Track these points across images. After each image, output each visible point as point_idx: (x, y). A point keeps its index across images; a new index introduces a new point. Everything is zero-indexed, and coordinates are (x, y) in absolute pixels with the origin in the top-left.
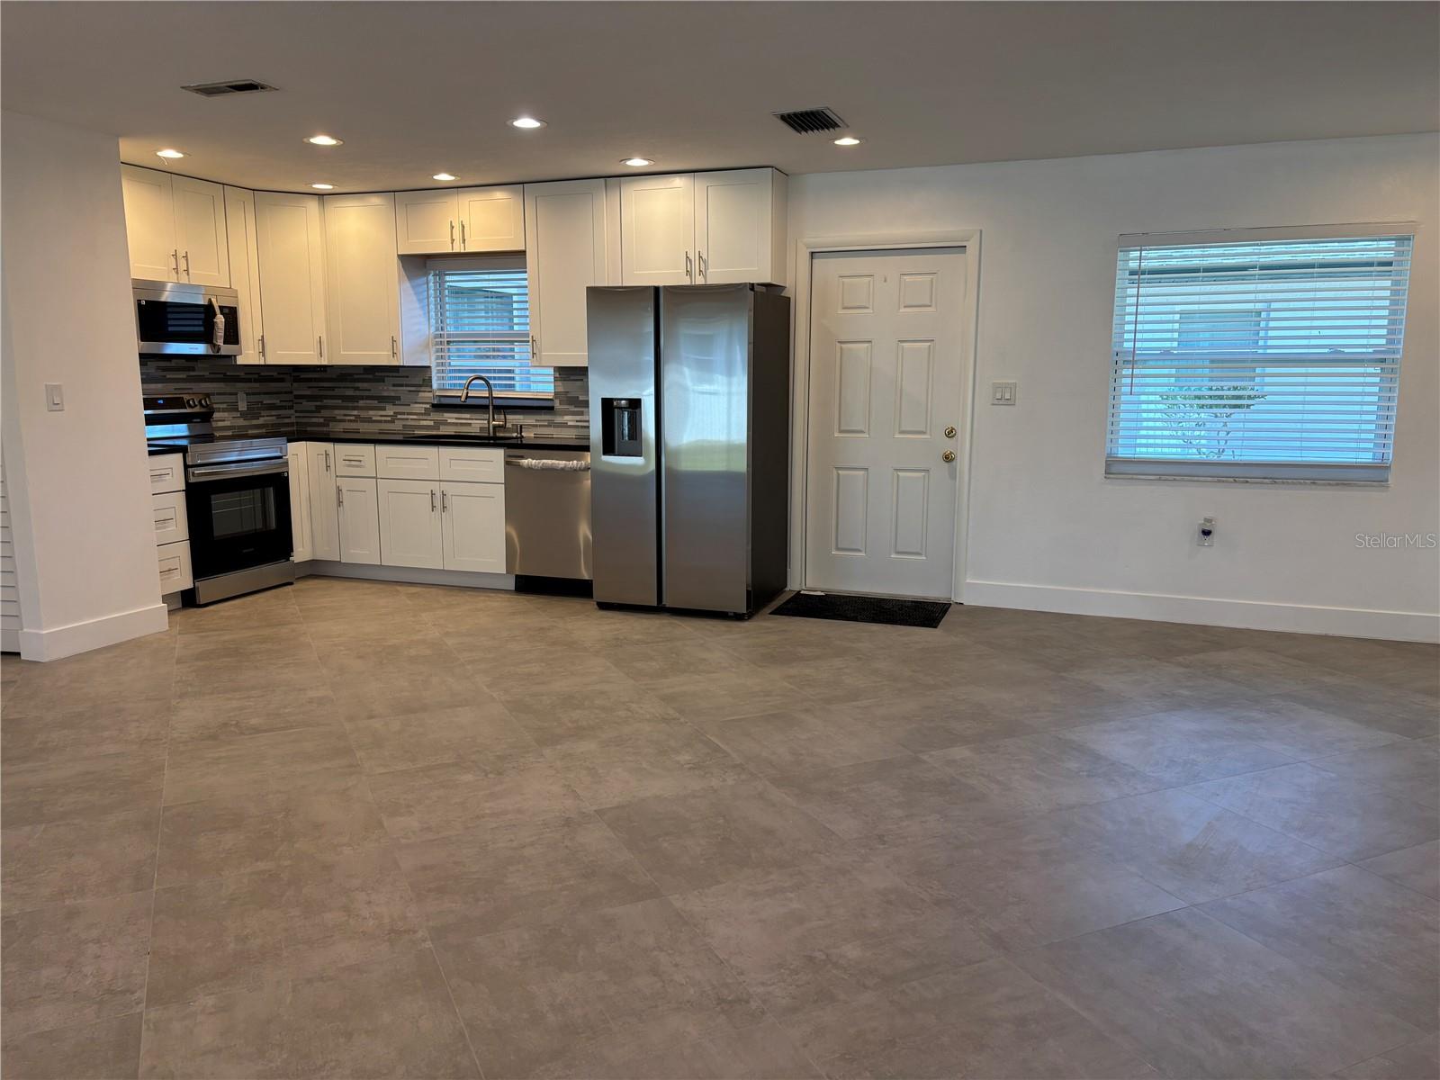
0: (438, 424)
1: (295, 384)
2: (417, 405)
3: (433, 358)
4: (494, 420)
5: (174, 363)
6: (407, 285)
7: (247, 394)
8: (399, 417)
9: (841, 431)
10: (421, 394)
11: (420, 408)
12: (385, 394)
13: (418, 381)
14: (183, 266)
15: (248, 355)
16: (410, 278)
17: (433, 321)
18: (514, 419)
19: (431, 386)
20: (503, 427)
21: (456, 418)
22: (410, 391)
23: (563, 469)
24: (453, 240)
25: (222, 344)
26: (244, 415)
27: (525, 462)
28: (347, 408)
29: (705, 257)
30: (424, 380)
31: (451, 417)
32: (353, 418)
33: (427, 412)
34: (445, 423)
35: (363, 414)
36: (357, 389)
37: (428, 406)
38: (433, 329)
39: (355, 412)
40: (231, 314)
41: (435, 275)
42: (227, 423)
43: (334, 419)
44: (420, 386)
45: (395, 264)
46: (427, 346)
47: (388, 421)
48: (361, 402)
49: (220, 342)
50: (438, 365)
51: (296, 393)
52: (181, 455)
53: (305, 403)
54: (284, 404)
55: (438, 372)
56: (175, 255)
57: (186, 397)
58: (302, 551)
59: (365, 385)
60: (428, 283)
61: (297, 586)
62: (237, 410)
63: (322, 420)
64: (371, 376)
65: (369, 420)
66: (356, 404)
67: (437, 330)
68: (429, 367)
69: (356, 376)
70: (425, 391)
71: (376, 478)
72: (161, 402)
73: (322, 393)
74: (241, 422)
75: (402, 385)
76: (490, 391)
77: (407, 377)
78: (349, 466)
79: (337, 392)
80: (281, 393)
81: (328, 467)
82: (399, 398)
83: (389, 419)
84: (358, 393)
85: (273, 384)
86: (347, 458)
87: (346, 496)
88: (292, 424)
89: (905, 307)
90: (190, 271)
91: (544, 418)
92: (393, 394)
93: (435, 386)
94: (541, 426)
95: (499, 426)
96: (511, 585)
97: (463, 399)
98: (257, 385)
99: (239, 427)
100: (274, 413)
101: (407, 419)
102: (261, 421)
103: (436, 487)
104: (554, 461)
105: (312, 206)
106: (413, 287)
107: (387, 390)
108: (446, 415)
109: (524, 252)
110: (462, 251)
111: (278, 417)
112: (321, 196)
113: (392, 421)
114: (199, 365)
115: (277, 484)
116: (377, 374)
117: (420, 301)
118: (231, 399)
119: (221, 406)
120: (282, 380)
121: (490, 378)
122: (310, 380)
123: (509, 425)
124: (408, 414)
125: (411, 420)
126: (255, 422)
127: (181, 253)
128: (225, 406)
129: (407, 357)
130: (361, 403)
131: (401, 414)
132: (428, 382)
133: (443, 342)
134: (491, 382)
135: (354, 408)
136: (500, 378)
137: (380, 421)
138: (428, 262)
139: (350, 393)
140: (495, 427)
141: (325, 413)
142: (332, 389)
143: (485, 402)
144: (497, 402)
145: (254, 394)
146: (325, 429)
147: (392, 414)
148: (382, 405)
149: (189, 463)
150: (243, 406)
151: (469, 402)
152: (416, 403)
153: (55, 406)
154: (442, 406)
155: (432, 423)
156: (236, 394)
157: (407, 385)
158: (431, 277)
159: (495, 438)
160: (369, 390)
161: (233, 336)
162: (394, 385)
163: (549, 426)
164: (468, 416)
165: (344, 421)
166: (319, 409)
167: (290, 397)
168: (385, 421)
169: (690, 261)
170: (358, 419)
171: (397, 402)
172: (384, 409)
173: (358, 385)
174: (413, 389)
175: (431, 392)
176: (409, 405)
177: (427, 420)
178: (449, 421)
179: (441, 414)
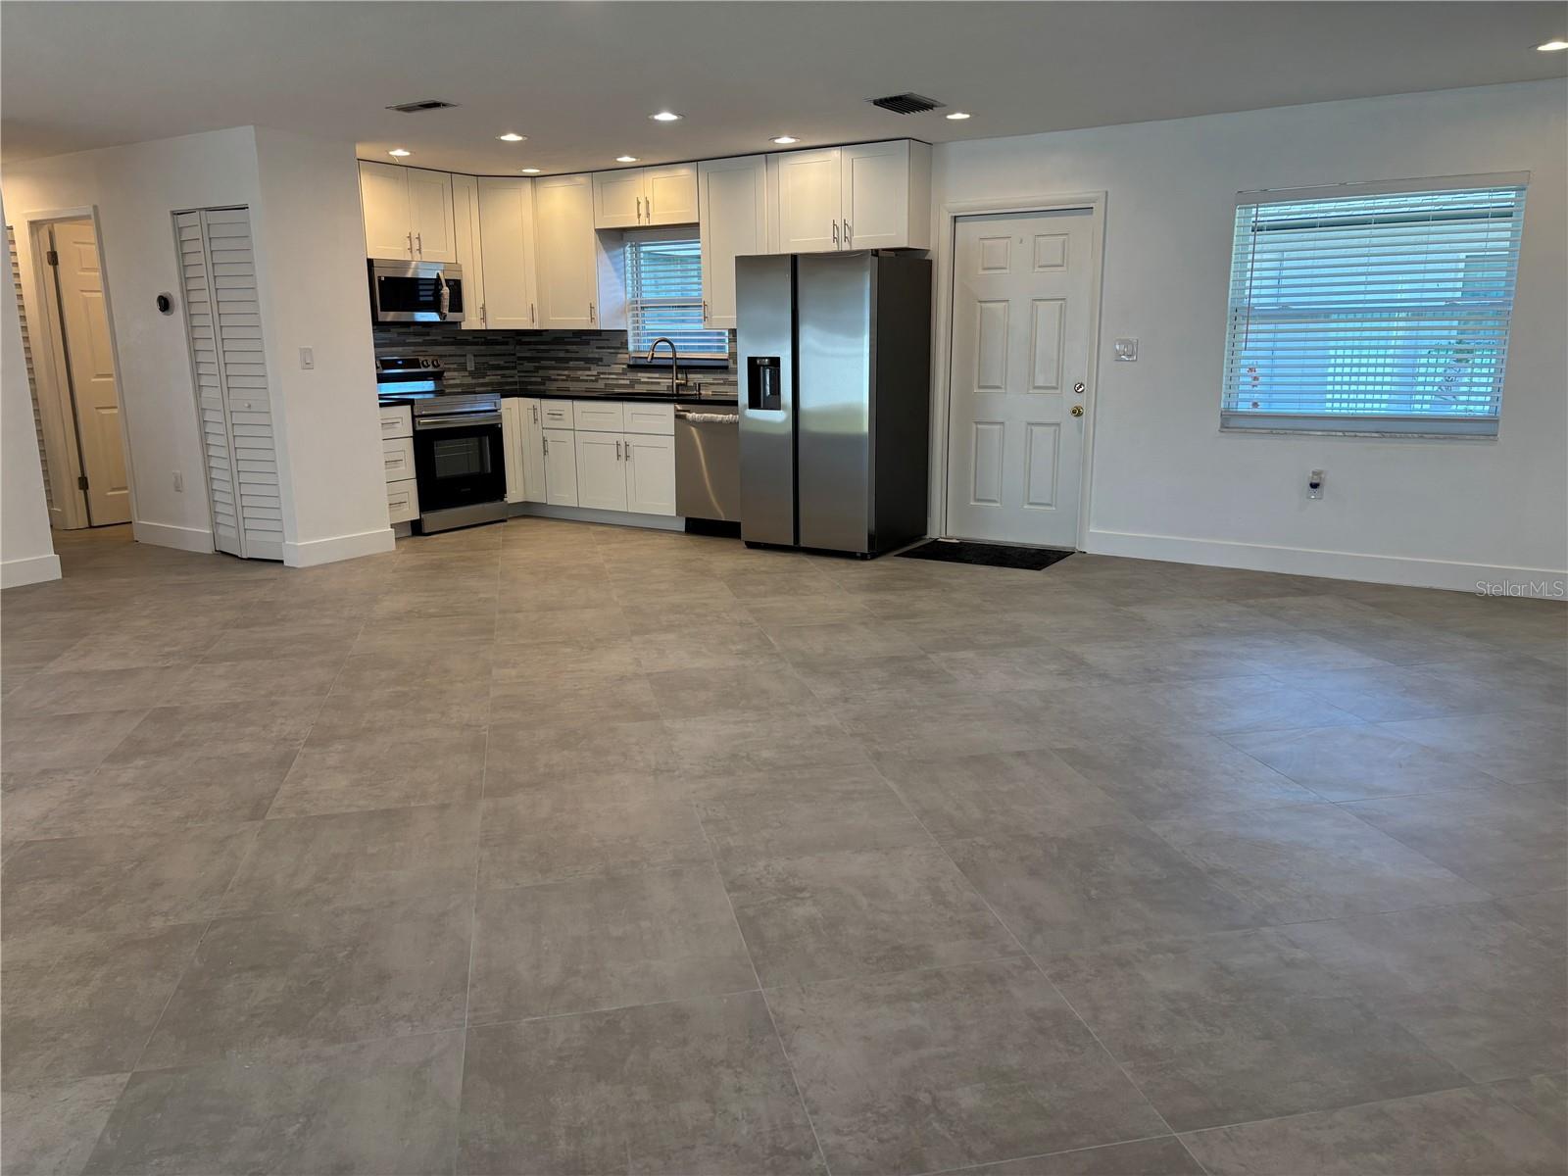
0: (633, 383)
1: (518, 347)
2: (616, 366)
3: (630, 321)
4: (677, 379)
5: (412, 329)
6: (604, 256)
7: (475, 356)
8: (602, 376)
9: (980, 387)
10: (619, 356)
11: (618, 368)
12: (590, 356)
13: (617, 343)
14: (416, 246)
15: (471, 321)
16: (607, 250)
17: (630, 289)
18: (695, 378)
19: (627, 349)
20: (685, 385)
21: (649, 378)
22: (610, 353)
23: (721, 422)
24: (639, 215)
25: (447, 312)
26: (472, 374)
27: (689, 415)
28: (559, 369)
29: (850, 224)
30: (622, 342)
31: (643, 376)
32: (564, 377)
33: (624, 372)
34: (639, 382)
35: (573, 374)
36: (567, 351)
37: (625, 366)
38: (629, 296)
39: (566, 373)
40: (456, 286)
41: (632, 246)
42: (457, 381)
43: (550, 379)
44: (619, 348)
45: (593, 237)
46: (624, 312)
47: (592, 381)
48: (570, 362)
49: (446, 311)
50: (634, 329)
51: (519, 355)
52: (409, 407)
53: (526, 364)
54: (507, 365)
55: (635, 335)
56: (409, 237)
57: (421, 359)
58: (514, 493)
59: (574, 347)
60: (624, 253)
61: (509, 523)
62: (466, 370)
63: (539, 380)
64: (578, 340)
65: (578, 380)
66: (567, 365)
67: (633, 297)
68: (626, 331)
69: (566, 340)
70: (622, 353)
71: (574, 430)
72: (400, 362)
73: (540, 355)
74: (469, 380)
75: (604, 348)
76: (674, 353)
77: (608, 340)
78: (552, 419)
80: (504, 355)
81: (536, 420)
82: (601, 360)
83: (593, 378)
84: (568, 355)
85: (498, 347)
86: (551, 412)
87: (550, 446)
88: (515, 383)
89: (1040, 267)
90: (423, 250)
91: (721, 376)
92: (597, 356)
93: (631, 347)
94: (718, 384)
95: (681, 384)
96: (681, 526)
97: (649, 360)
98: (483, 348)
99: (468, 385)
100: (499, 372)
101: (608, 379)
102: (487, 380)
103: (621, 438)
104: (715, 415)
105: (527, 186)
106: (610, 258)
107: (592, 352)
108: (640, 375)
109: (697, 225)
110: (647, 224)
111: (503, 376)
112: (533, 177)
113: (596, 381)
114: (434, 331)
115: (492, 435)
117: (616, 270)
118: (462, 360)
119: (452, 366)
120: (507, 343)
121: (676, 341)
122: (529, 343)
123: (691, 384)
124: (609, 374)
125: (612, 379)
126: (481, 381)
127: (414, 236)
128: (455, 366)
129: (603, 324)
130: (571, 364)
131: (602, 373)
132: (625, 345)
133: (640, 307)
134: (675, 344)
135: (566, 369)
136: (681, 341)
137: (586, 381)
138: (625, 235)
139: (562, 354)
140: (678, 385)
141: (541, 373)
142: (548, 351)
143: (670, 362)
144: (679, 363)
145: (480, 355)
146: (542, 387)
147: (595, 373)
148: (588, 365)
149: (416, 414)
150: (471, 366)
151: (655, 362)
152: (615, 364)
153: (307, 365)
154: (636, 367)
155: (628, 382)
156: (465, 356)
157: (609, 348)
158: (628, 249)
159: (678, 395)
160: (578, 352)
161: (457, 304)
162: (598, 348)
163: (724, 384)
164: (657, 375)
165: (555, 380)
166: (537, 369)
167: (511, 359)
169: (838, 228)
170: (568, 378)
171: (600, 363)
172: (589, 369)
173: (569, 347)
174: (612, 351)
175: (628, 353)
176: (610, 366)
177: (624, 379)
178: (642, 380)
179: (636, 374)
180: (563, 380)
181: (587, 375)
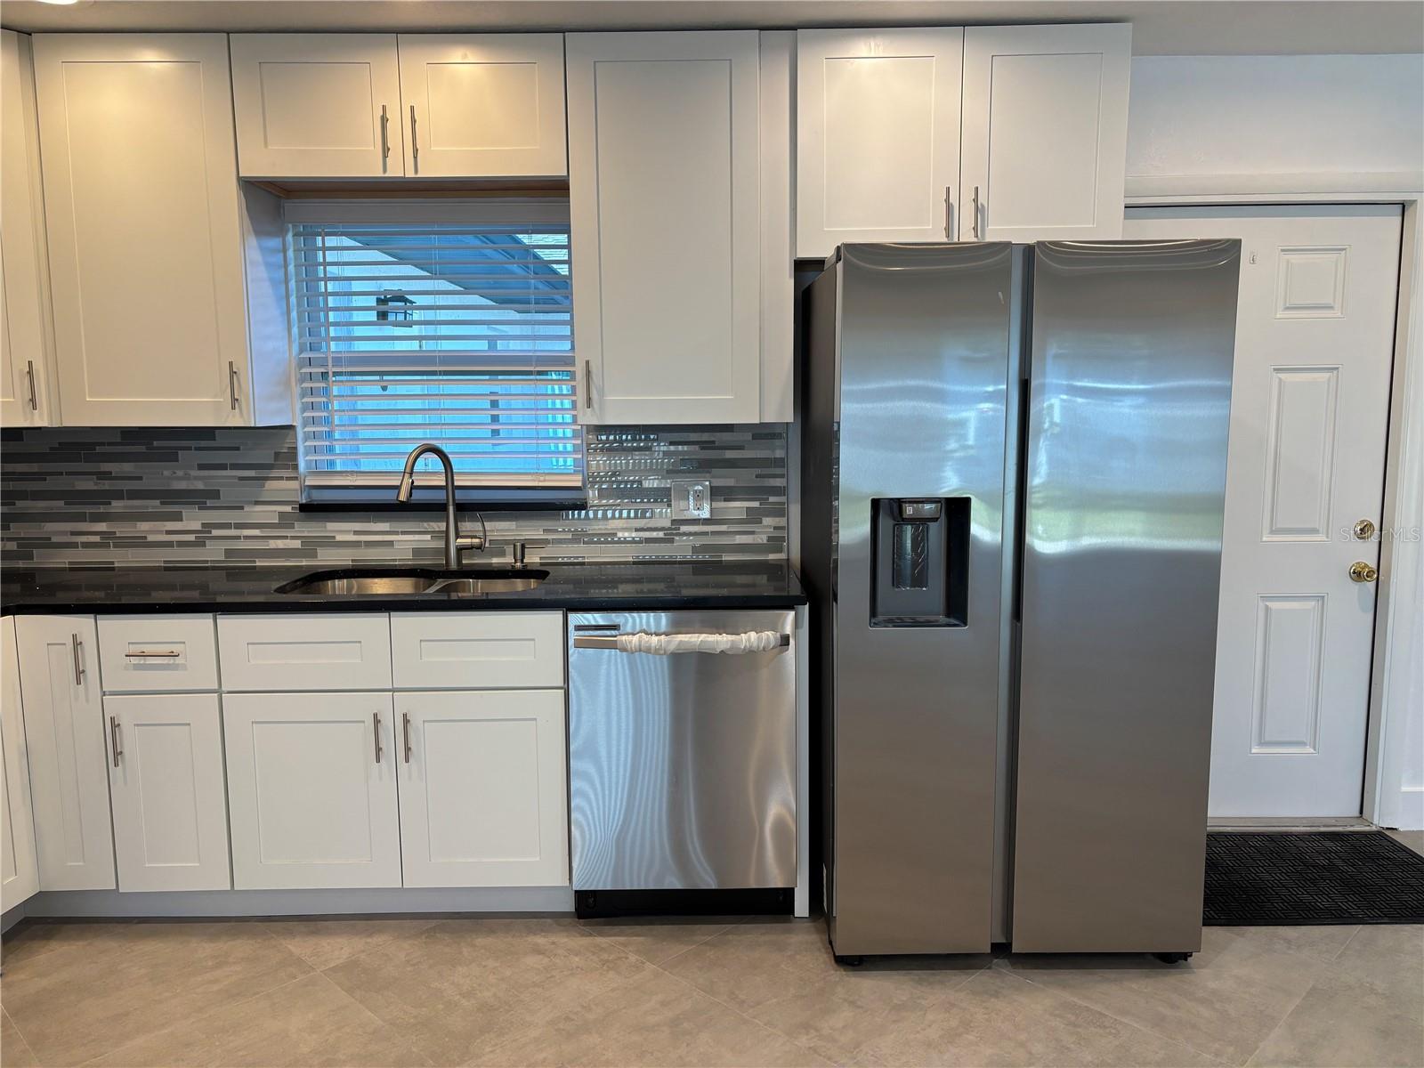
0: (310, 546)
2: (260, 508)
3: (298, 406)
4: (457, 536)
8: (215, 532)
10: (270, 485)
11: (269, 513)
12: (178, 485)
13: (264, 455)
16: (259, 233)
17: (296, 331)
18: (503, 528)
19: (296, 467)
20: (479, 549)
21: (356, 533)
22: (241, 479)
24: (386, 151)
28: (81, 518)
30: (277, 455)
31: (343, 529)
32: (97, 539)
33: (285, 521)
34: (330, 542)
35: (122, 529)
36: (105, 476)
37: (288, 509)
38: (296, 349)
39: (102, 527)
44: (269, 467)
45: (231, 200)
46: (288, 386)
48: (115, 503)
50: (307, 423)
55: (308, 437)
59: (127, 468)
60: (285, 250)
64: (142, 449)
65: (141, 542)
66: (102, 509)
67: (301, 351)
68: (291, 427)
69: (101, 449)
70: (281, 478)
71: (219, 692)
75: (223, 467)
76: (450, 475)
77: (238, 449)
78: (137, 667)
79: (50, 484)
81: (80, 674)
82: (215, 494)
83: (191, 538)
84: (106, 485)
87: (131, 740)
89: (1287, 308)
91: (564, 525)
92: (200, 486)
93: (304, 465)
95: (472, 547)
101: (237, 538)
107: (187, 477)
108: (332, 526)
109: (564, 183)
113: (200, 543)
116: (157, 444)
124: (239, 526)
125: (248, 539)
130: (117, 506)
131: (220, 526)
132: (288, 459)
134: (449, 457)
135: (99, 518)
137: (169, 544)
139: (86, 484)
140: (460, 549)
142: (41, 476)
144: (463, 497)
147: (197, 526)
152: (257, 503)
154: (312, 509)
155: (297, 544)
157: (236, 467)
158: (290, 237)
160: (140, 478)
162: (202, 467)
163: (576, 540)
164: (384, 526)
165: (74, 545)
168: (181, 544)
170: (108, 540)
171: (210, 503)
172: (178, 517)
173: (106, 467)
174: (252, 473)
175: (296, 478)
176: (242, 508)
177: (286, 537)
178: (339, 538)
179: (321, 524)
181: (168, 532)
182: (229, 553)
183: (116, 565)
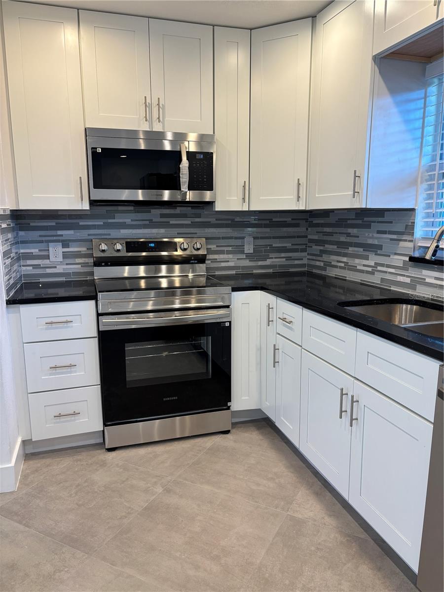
1: (309, 229)
2: (397, 257)
3: (422, 196)
7: (254, 238)
8: (379, 268)
10: (402, 244)
11: (399, 260)
12: (370, 241)
13: (400, 227)
15: (229, 201)
16: (393, 90)
19: (413, 234)
21: (436, 278)
22: (391, 239)
25: (187, 190)
26: (249, 257)
28: (340, 254)
30: (407, 226)
31: (430, 275)
32: (343, 265)
33: (405, 266)
34: (422, 282)
35: (350, 262)
36: (349, 235)
37: (407, 259)
39: (345, 259)
40: (209, 161)
42: (231, 264)
43: (328, 264)
44: (402, 233)
45: (368, 75)
47: (368, 272)
48: (350, 249)
50: (426, 207)
52: (93, 302)
53: (314, 247)
54: (296, 247)
59: (355, 231)
60: (425, 97)
62: (242, 252)
63: (322, 264)
64: (360, 222)
65: (354, 269)
66: (346, 251)
68: (413, 210)
69: (349, 222)
70: (406, 240)
71: (301, 347)
72: (152, 245)
73: (325, 238)
74: (247, 263)
75: (384, 232)
77: (391, 222)
78: (284, 326)
79: (334, 238)
80: (294, 237)
81: (270, 321)
82: (380, 247)
83: (370, 269)
84: (349, 240)
85: (285, 229)
86: (284, 317)
87: (280, 357)
90: (164, 119)
92: (376, 242)
93: (419, 232)
97: (431, 253)
98: (268, 230)
99: (243, 267)
100: (283, 255)
101: (386, 272)
102: (268, 262)
105: (305, 32)
106: (398, 104)
107: (373, 238)
111: (288, 259)
112: (314, 16)
113: (372, 273)
116: (365, 219)
117: (407, 121)
118: (238, 242)
119: (226, 249)
120: (297, 225)
122: (318, 225)
124: (388, 266)
125: (390, 274)
126: (260, 263)
127: (153, 101)
128: (230, 249)
130: (351, 250)
131: (382, 265)
132: (410, 229)
135: (345, 255)
137: (362, 271)
139: (343, 239)
141: (325, 258)
142: (331, 234)
145: (262, 238)
146: (323, 273)
147: (373, 263)
148: (367, 253)
150: (249, 249)
152: (396, 254)
154: (417, 261)
155: (408, 280)
156: (243, 238)
157: (390, 233)
158: (433, 89)
160: (358, 237)
161: (206, 182)
162: (379, 232)
165: (336, 267)
166: (323, 252)
171: (379, 252)
172: (367, 258)
173: (350, 230)
174: (395, 237)
175: (411, 241)
176: (389, 256)
177: (404, 275)
178: (428, 280)
179: (420, 270)
180: (341, 268)
181: (364, 265)
182: (382, 280)
183: (347, 279)
